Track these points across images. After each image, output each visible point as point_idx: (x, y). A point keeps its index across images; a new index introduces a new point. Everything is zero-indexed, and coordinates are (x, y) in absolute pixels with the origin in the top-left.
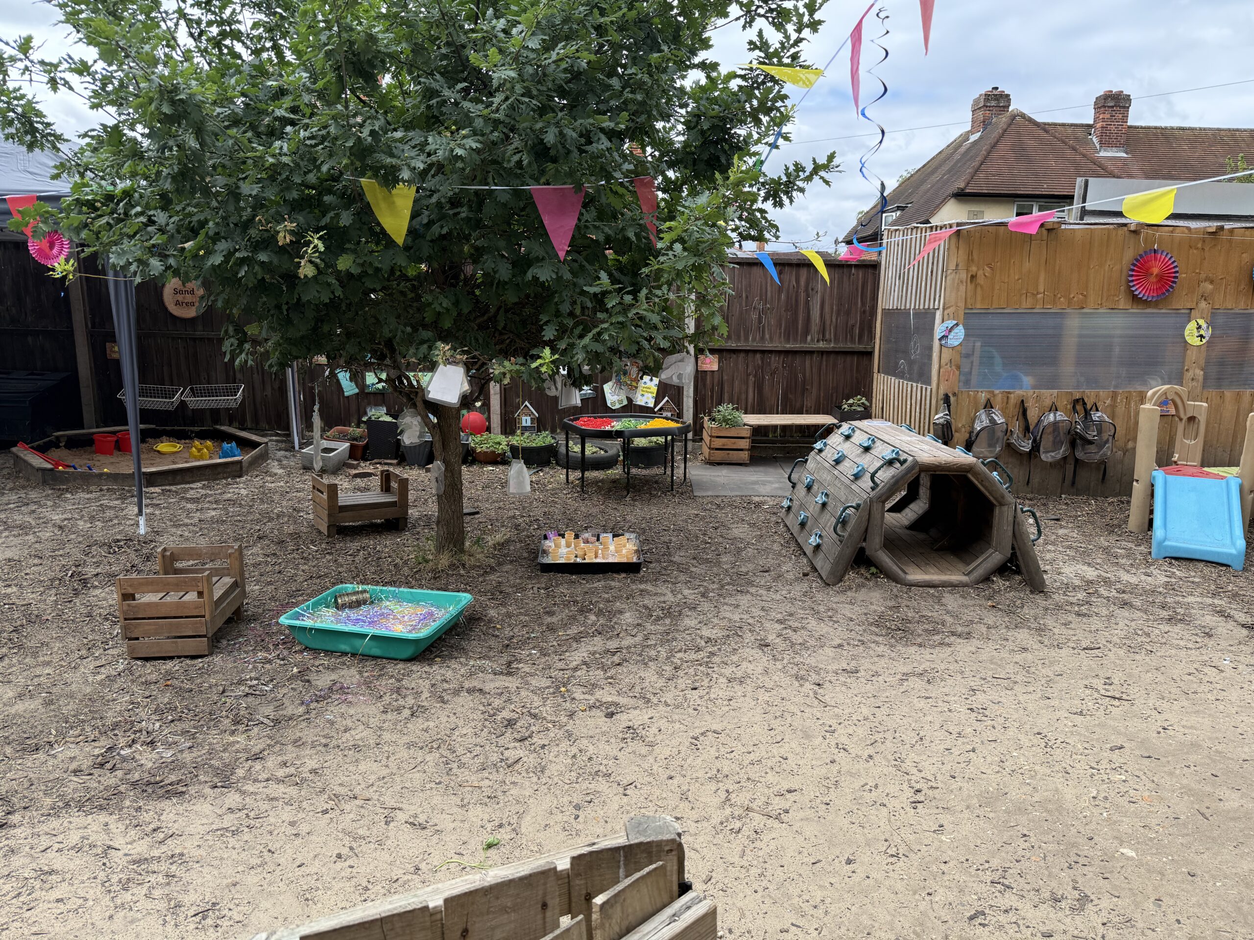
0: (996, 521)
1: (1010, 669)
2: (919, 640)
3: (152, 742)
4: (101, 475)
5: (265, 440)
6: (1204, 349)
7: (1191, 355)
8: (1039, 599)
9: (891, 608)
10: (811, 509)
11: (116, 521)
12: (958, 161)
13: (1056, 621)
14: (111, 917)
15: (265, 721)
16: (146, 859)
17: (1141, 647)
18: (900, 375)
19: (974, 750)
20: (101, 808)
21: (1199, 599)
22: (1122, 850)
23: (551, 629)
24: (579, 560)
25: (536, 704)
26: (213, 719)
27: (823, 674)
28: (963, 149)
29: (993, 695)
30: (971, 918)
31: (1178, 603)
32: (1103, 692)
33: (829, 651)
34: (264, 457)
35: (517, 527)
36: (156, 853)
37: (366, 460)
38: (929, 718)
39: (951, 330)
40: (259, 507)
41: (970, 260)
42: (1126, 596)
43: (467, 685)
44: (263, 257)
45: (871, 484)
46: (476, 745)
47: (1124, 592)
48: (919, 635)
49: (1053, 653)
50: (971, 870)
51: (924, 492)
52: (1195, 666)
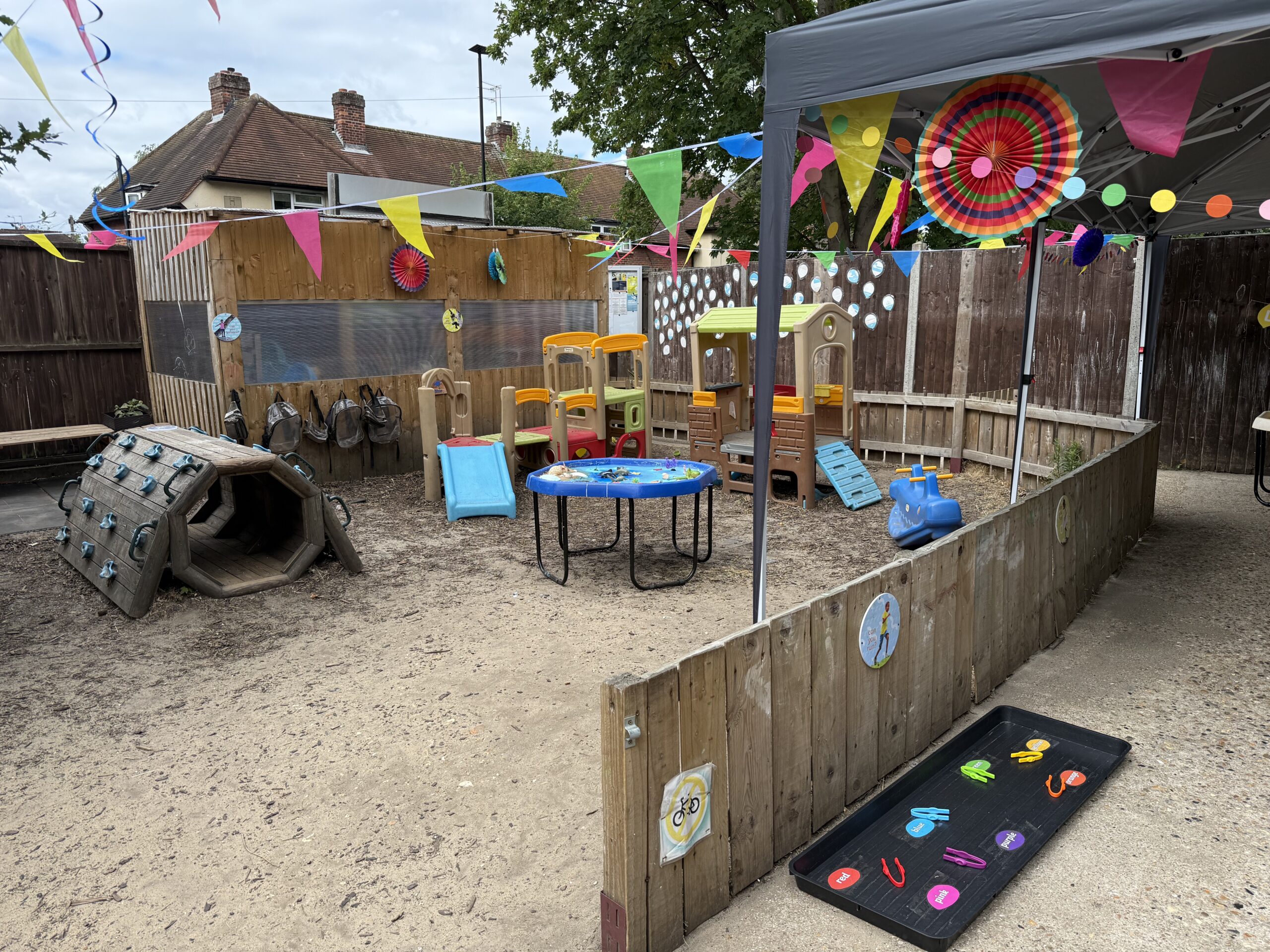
0: (305, 514)
1: (342, 653)
2: (247, 651)
6: (459, 334)
7: (451, 341)
8: (360, 581)
9: (211, 626)
10: (96, 537)
12: (204, 142)
13: (377, 597)
17: (451, 601)
18: (179, 374)
19: (319, 744)
21: (488, 549)
22: (461, 784)
27: (143, 720)
28: (206, 130)
29: (330, 684)
30: (343, 904)
31: (474, 556)
32: (426, 650)
33: (147, 692)
38: (270, 727)
39: (226, 323)
41: (234, 250)
42: (432, 560)
45: (166, 497)
47: (431, 556)
48: (247, 646)
49: (379, 627)
50: (336, 859)
51: (227, 496)
52: (494, 605)
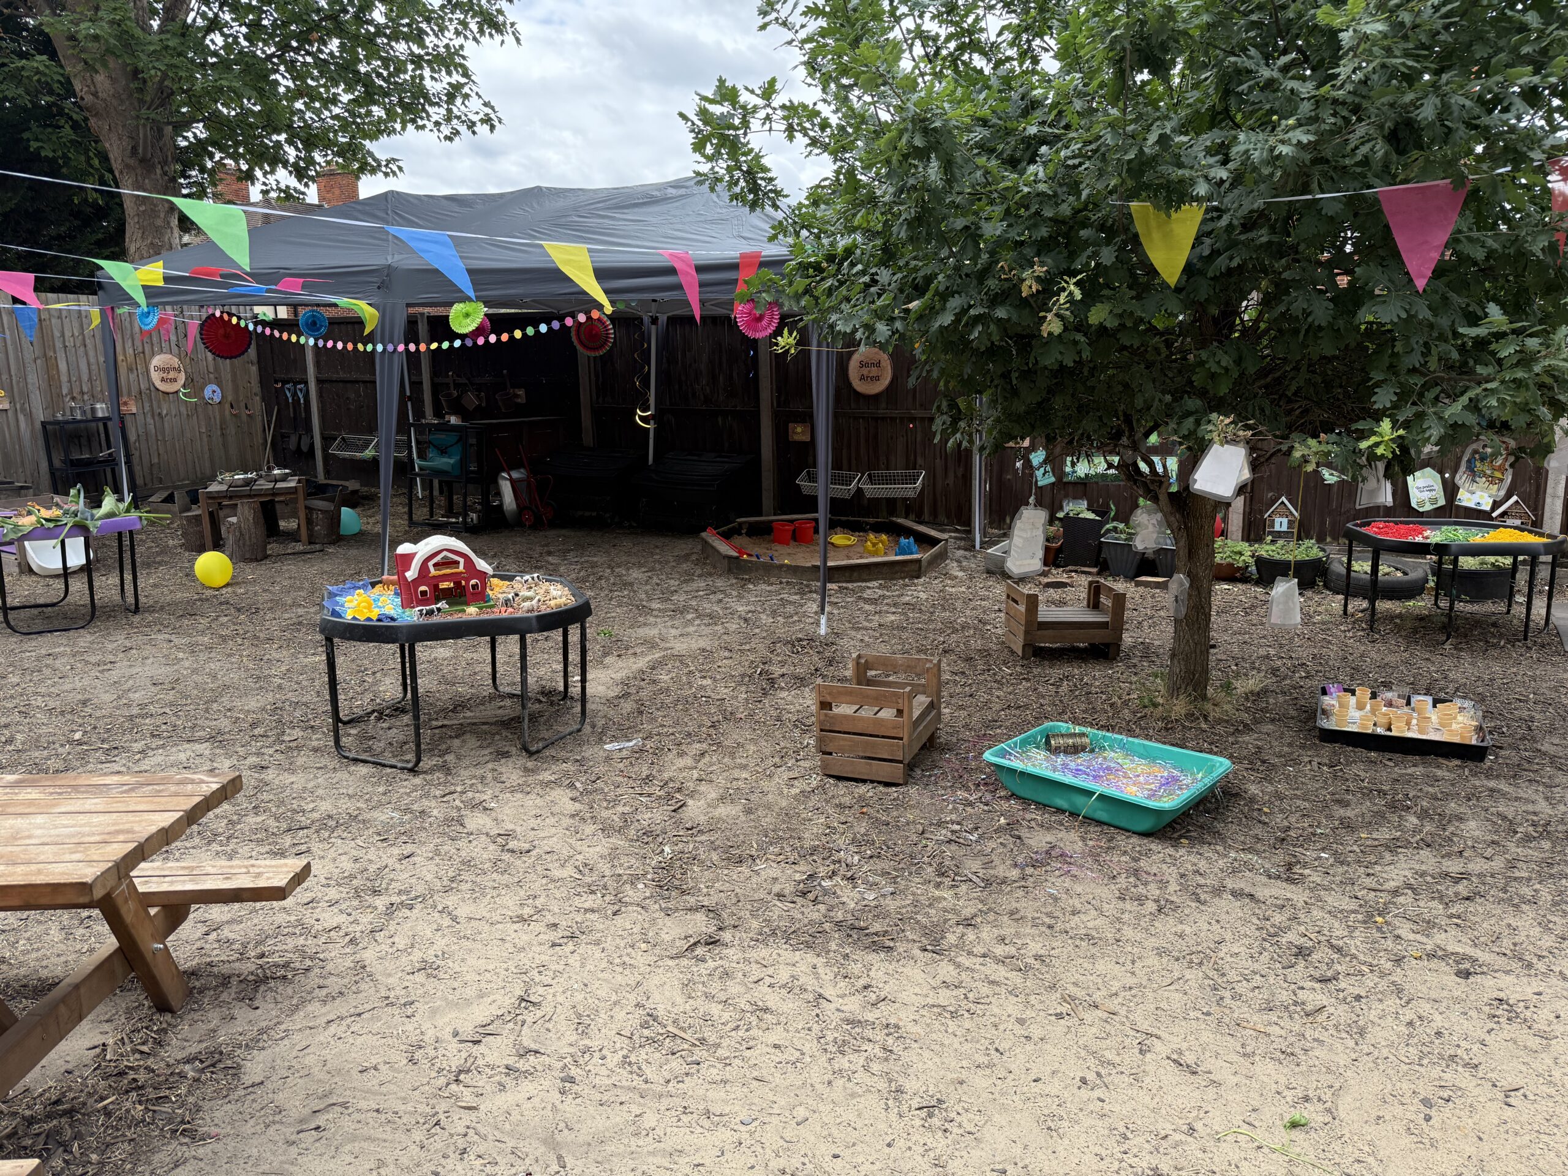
3: (852, 878)
4: (782, 566)
5: (945, 536)
11: (796, 618)
14: (830, 1083)
15: (974, 878)
16: (859, 1022)
20: (809, 946)
23: (1348, 826)
24: (1380, 731)
25: (1338, 933)
26: (914, 863)
34: (942, 556)
35: (1274, 671)
36: (870, 1016)
37: (1058, 566)
40: (940, 614)
43: (1230, 884)
44: (1001, 313)
46: (1254, 972)
